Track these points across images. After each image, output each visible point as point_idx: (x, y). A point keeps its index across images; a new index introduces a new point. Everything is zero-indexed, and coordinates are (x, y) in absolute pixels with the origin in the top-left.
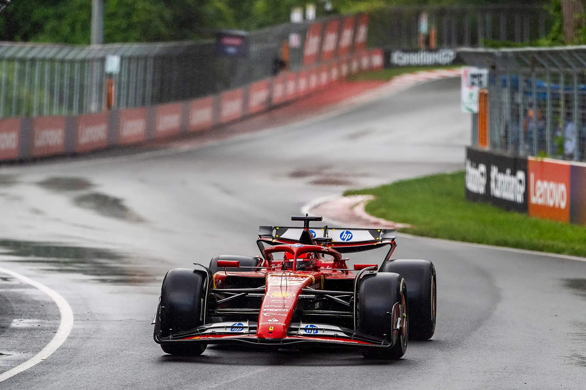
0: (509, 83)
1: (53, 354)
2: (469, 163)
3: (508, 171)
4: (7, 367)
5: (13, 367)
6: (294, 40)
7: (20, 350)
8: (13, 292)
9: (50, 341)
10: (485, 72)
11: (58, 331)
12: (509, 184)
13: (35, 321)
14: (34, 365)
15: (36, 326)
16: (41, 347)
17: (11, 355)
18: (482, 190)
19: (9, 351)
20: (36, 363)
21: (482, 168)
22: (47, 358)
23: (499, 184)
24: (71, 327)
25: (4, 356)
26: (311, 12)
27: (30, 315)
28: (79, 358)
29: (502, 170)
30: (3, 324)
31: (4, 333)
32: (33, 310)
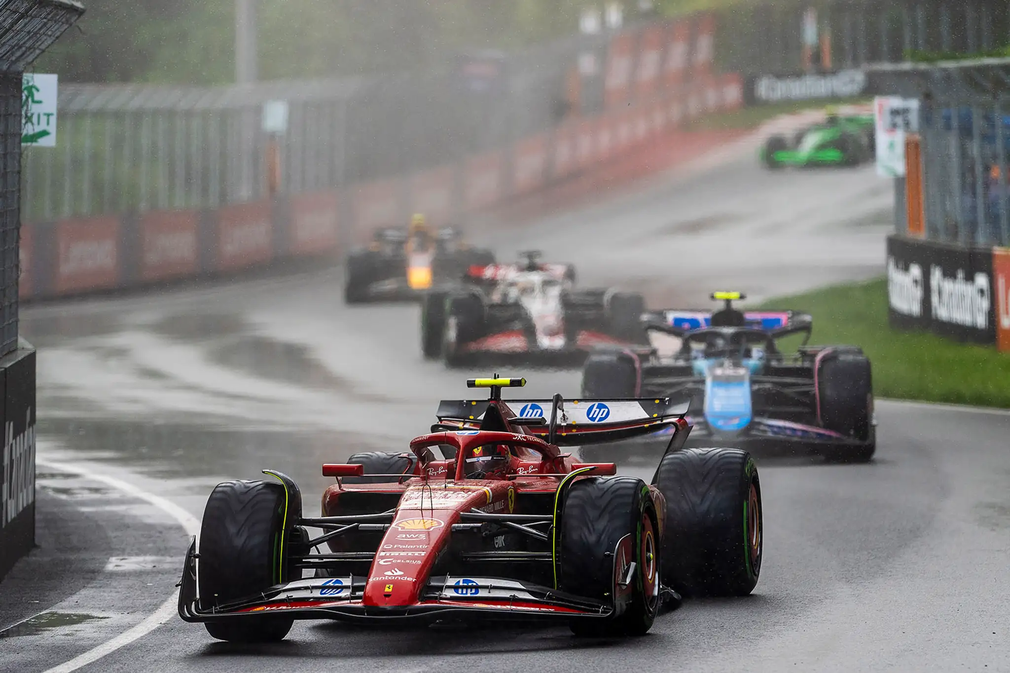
0: (955, 123)
2: (892, 263)
3: (960, 274)
4: (99, 639)
5: (110, 638)
6: (587, 64)
7: (122, 609)
9: (173, 592)
10: (914, 104)
12: (963, 296)
13: (149, 558)
14: (147, 632)
15: (149, 567)
16: (159, 602)
17: (107, 618)
18: (915, 308)
19: (103, 612)
20: (150, 630)
21: (916, 271)
22: (168, 621)
23: (945, 297)
25: (96, 619)
26: (614, 16)
27: (139, 549)
29: (949, 274)
30: (91, 566)
31: (95, 582)
32: (143, 540)
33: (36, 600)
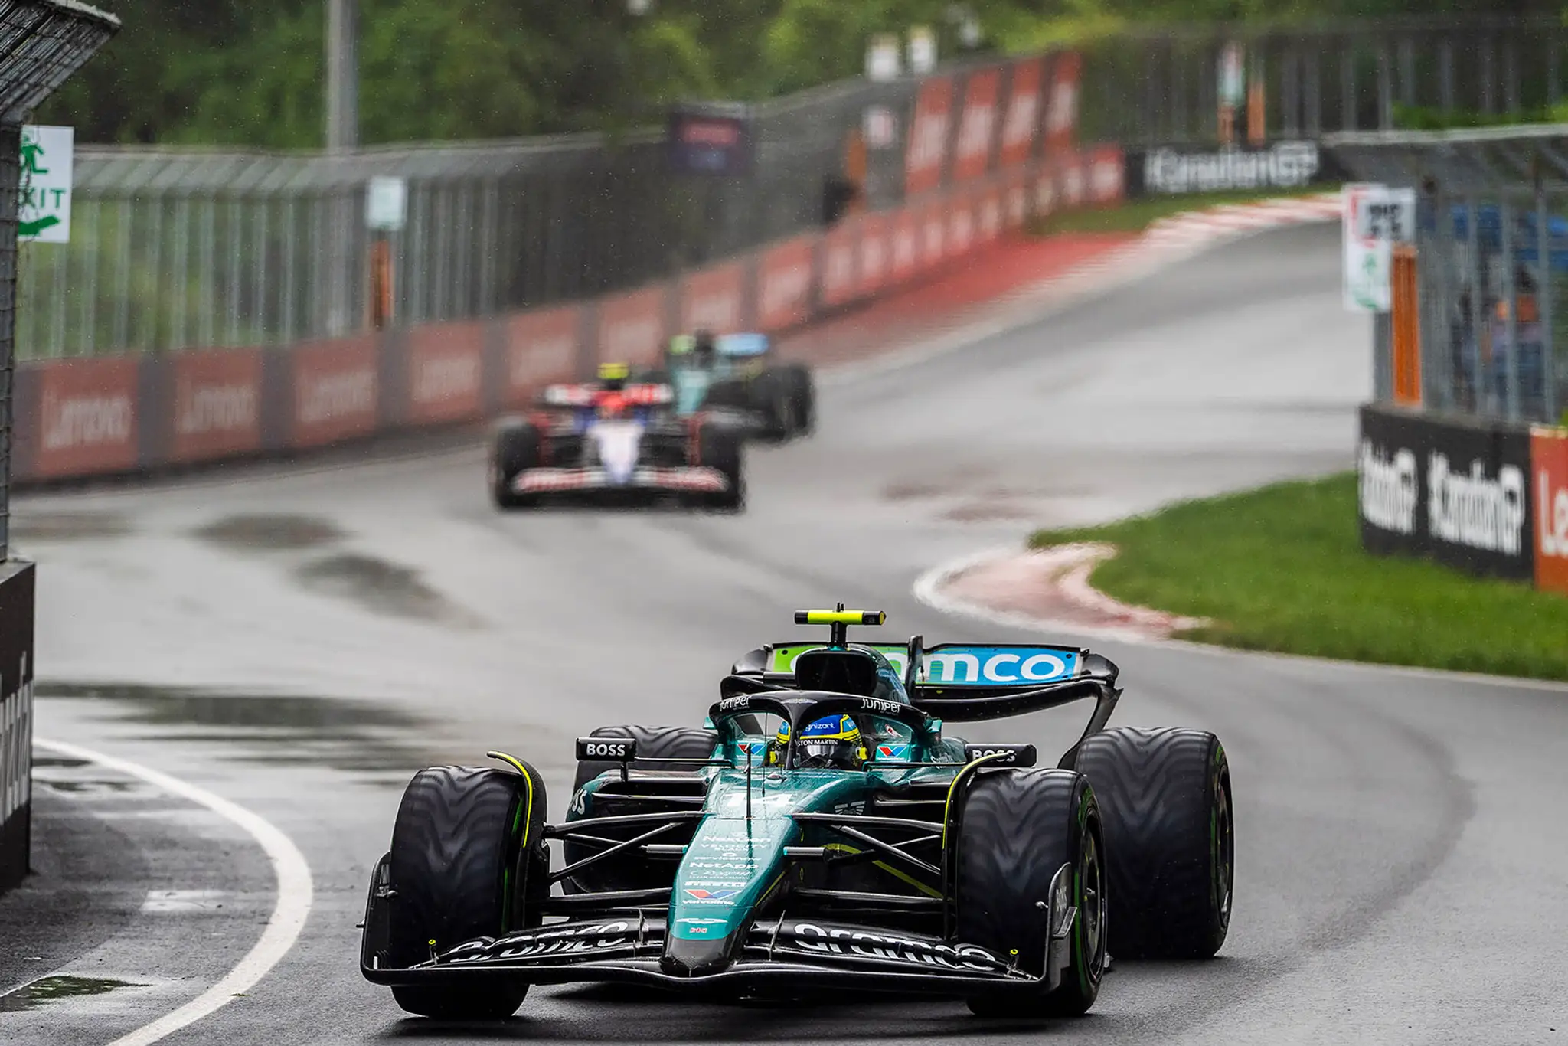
0: (1473, 228)
1: (263, 981)
2: (1368, 448)
3: (1477, 468)
4: (138, 1018)
5: (158, 1017)
6: (879, 127)
7: (171, 973)
8: (146, 821)
9: (252, 947)
10: (1406, 197)
11: (272, 920)
12: (1481, 502)
13: (209, 893)
14: (215, 1009)
15: (212, 907)
16: (230, 962)
17: (148, 985)
18: (1404, 522)
19: (143, 976)
20: (219, 1006)
21: (1405, 462)
22: (246, 991)
23: (1453, 503)
24: (309, 908)
25: (129, 987)
26: (923, 49)
27: (194, 879)
28: (334, 989)
29: (1460, 467)
30: (121, 905)
31: (126, 929)
32: (200, 865)
33: (35, 956)
